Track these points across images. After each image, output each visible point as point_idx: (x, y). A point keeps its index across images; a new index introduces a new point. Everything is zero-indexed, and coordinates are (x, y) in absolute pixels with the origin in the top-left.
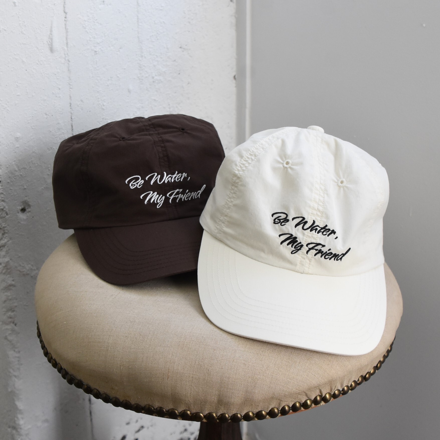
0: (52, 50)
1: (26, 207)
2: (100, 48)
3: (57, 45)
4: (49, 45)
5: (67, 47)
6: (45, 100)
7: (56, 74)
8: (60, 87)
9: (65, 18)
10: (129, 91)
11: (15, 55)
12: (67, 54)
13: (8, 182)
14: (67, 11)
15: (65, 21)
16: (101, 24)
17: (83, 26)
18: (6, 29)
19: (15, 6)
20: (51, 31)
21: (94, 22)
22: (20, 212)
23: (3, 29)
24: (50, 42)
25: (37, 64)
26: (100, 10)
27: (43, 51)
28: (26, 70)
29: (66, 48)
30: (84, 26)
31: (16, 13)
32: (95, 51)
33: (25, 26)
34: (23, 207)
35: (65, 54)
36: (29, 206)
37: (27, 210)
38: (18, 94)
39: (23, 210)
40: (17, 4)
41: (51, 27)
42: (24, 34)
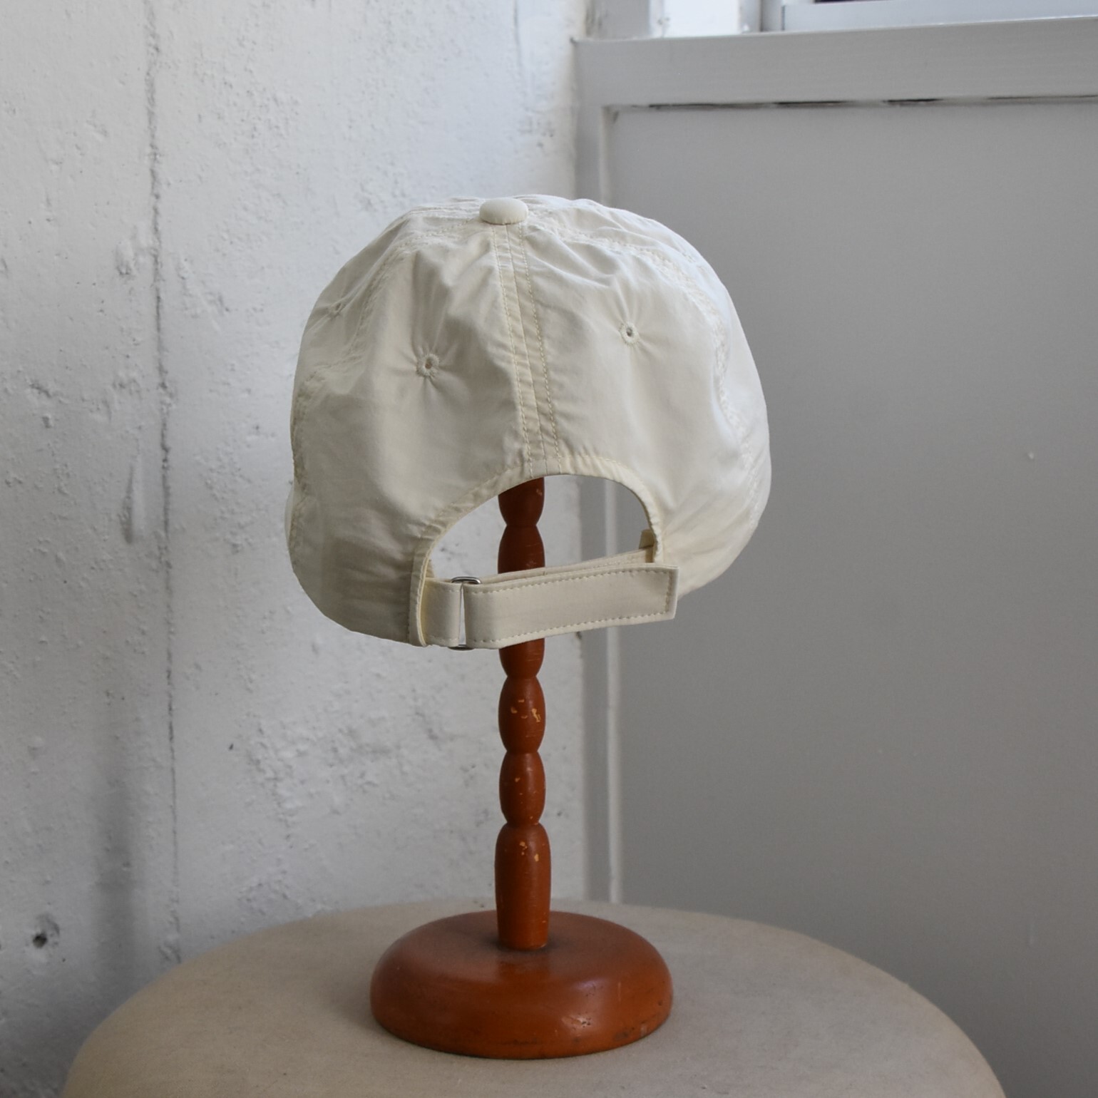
0: (129, 536)
1: (49, 933)
2: (246, 540)
3: (141, 523)
4: (122, 523)
5: (166, 530)
6: (107, 658)
7: (135, 596)
8: (145, 628)
9: (165, 460)
10: (315, 649)
11: (40, 542)
12: (166, 548)
13: (7, 862)
14: (169, 443)
15: (163, 467)
16: (249, 481)
17: (207, 484)
18: (21, 479)
19: (47, 426)
20: (129, 490)
21: (233, 474)
22: (32, 946)
23: (15, 479)
24: (125, 516)
25: (93, 568)
26: (249, 446)
27: (107, 537)
28: (65, 582)
29: (163, 534)
30: (209, 482)
31: (49, 445)
32: (235, 546)
33: (68, 475)
34: (39, 931)
35: (159, 548)
36: (56, 929)
37: (50, 940)
38: (44, 638)
39: (40, 940)
40: (51, 423)
41: (130, 481)
42: (64, 494)
